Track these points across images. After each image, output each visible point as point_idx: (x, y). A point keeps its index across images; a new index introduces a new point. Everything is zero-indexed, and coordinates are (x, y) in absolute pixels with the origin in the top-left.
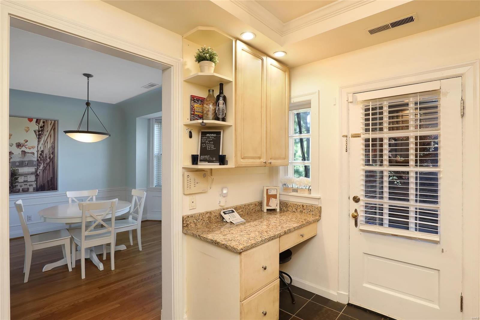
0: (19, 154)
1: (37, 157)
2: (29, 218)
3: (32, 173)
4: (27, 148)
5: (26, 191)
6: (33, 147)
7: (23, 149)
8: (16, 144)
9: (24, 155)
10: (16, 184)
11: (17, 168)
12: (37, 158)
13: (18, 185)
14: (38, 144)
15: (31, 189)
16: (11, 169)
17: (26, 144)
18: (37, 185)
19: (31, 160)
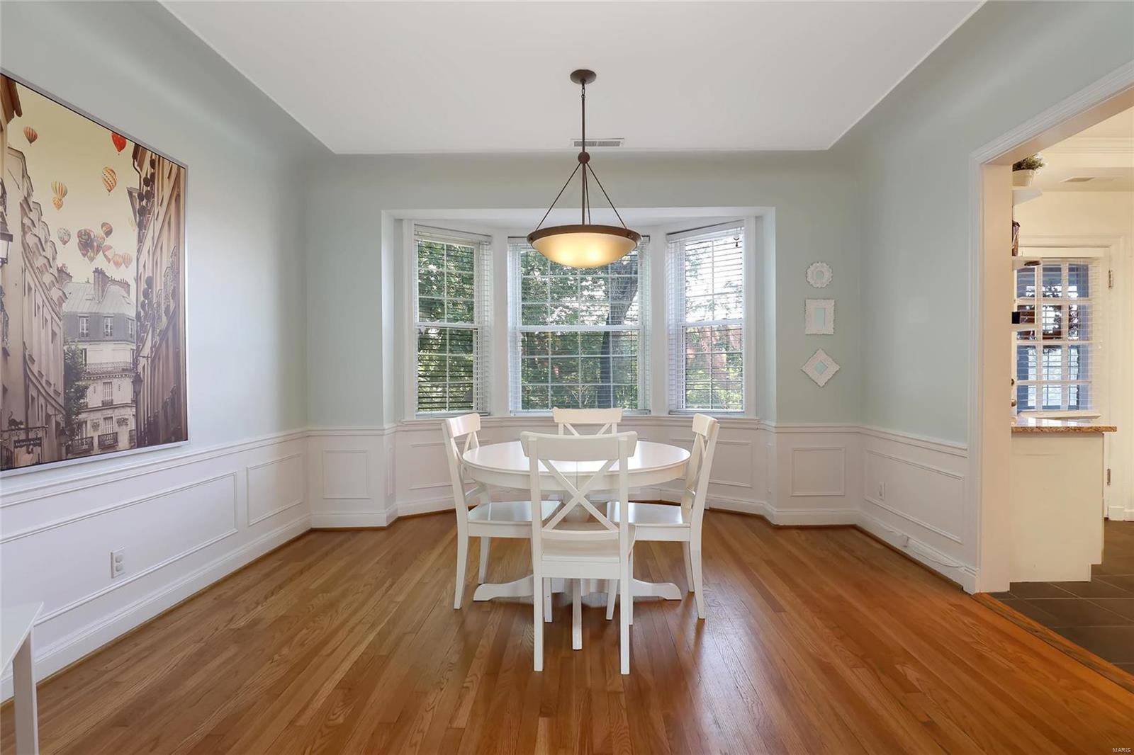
0: (88, 282)
1: (135, 302)
2: (115, 564)
3: (124, 370)
4: (109, 260)
5: (109, 445)
6: (125, 260)
7: (100, 262)
8: (80, 235)
9: (103, 291)
10: (80, 416)
11: (81, 346)
12: (137, 309)
13: (86, 422)
14: (138, 251)
15: (124, 440)
16: (65, 348)
17: (108, 241)
18: (139, 419)
19: (121, 312)
